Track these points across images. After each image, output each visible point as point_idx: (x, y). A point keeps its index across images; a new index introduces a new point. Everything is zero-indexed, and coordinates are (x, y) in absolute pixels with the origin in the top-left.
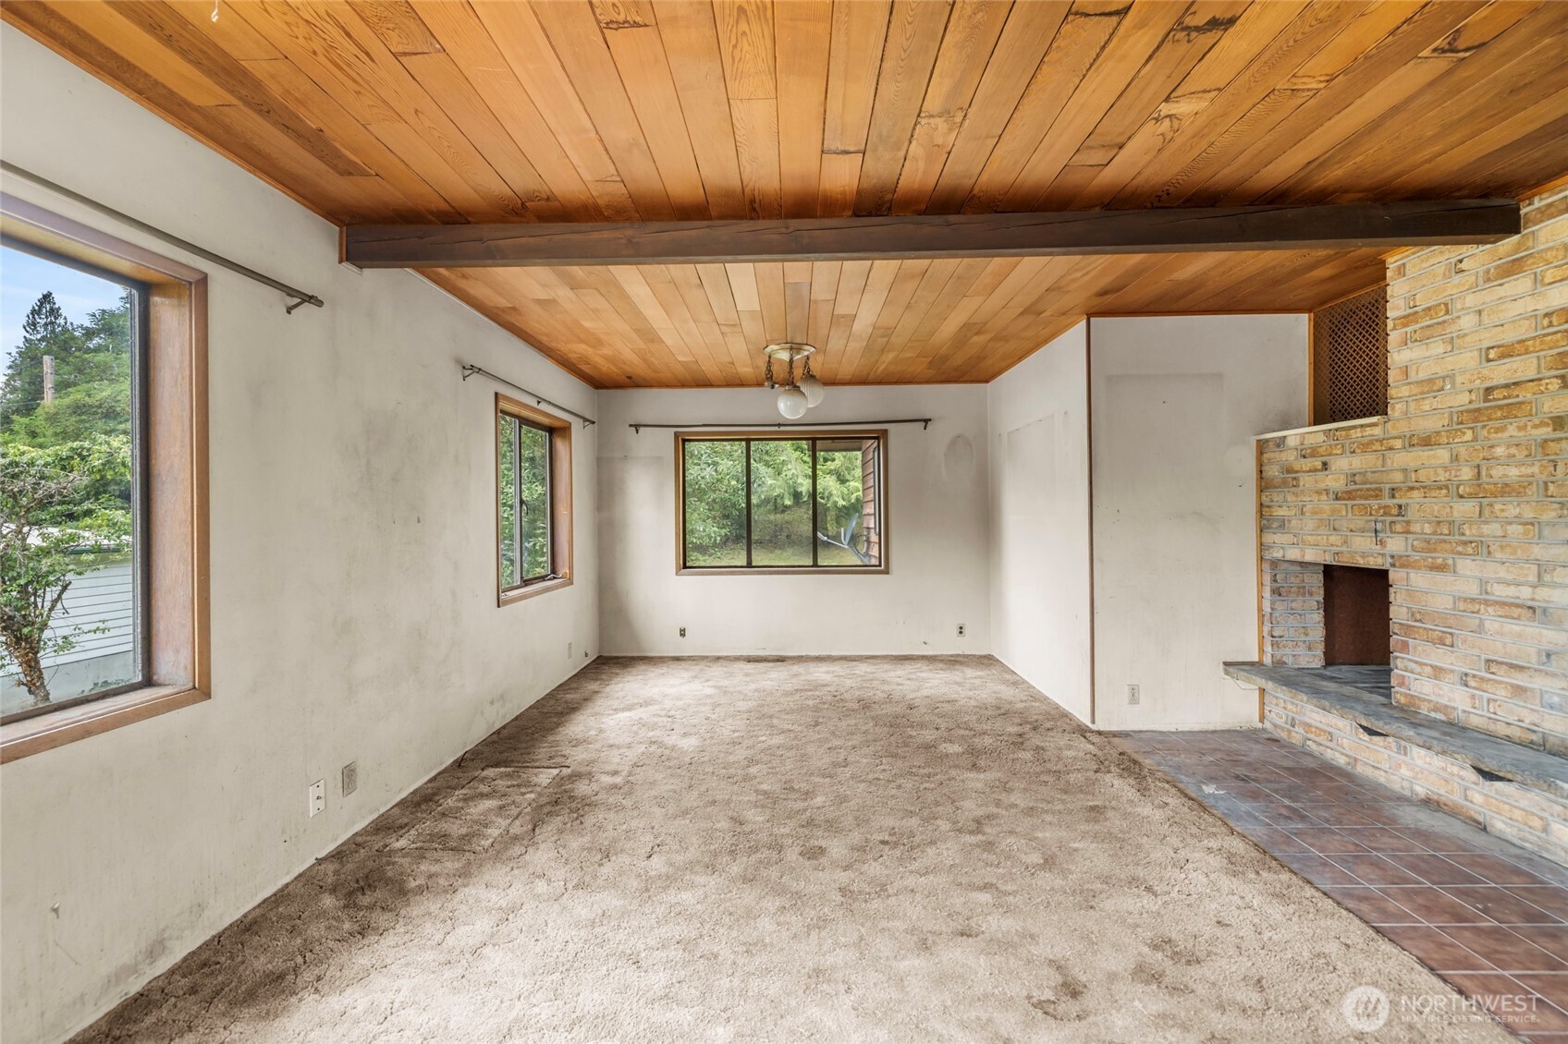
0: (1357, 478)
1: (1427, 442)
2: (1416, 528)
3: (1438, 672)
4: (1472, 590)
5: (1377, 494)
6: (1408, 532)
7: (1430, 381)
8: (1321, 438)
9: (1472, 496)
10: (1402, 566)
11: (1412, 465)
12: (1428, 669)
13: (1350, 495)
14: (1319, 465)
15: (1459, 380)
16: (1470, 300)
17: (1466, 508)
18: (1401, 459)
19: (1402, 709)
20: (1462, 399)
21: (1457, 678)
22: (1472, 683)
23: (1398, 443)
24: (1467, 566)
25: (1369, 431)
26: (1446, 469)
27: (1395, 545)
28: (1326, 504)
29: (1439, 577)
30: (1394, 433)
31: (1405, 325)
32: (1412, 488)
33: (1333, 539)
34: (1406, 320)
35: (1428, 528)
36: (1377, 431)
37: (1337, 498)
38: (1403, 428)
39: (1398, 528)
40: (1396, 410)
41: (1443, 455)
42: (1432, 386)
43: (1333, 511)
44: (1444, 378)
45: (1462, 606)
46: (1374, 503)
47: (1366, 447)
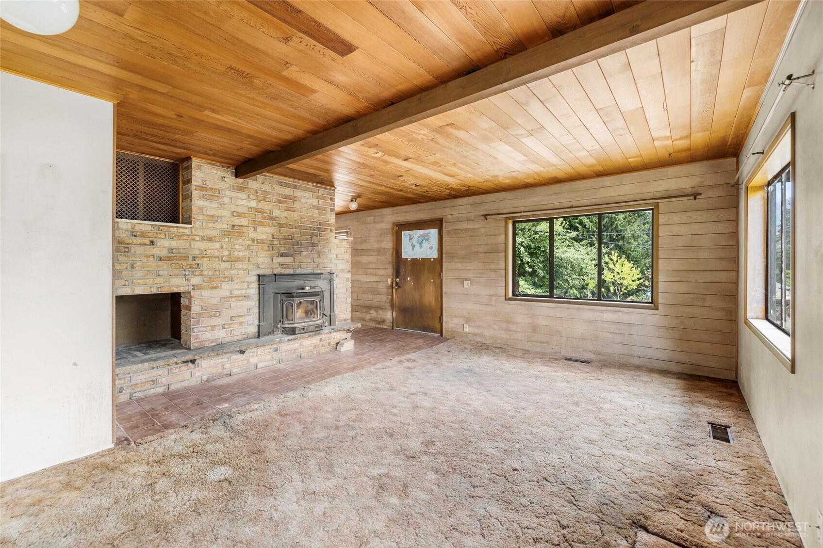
0: (174, 251)
1: (210, 239)
2: (205, 273)
3: (213, 327)
4: (227, 294)
5: (186, 258)
6: (202, 275)
7: (212, 216)
8: (150, 228)
9: (227, 261)
10: (198, 289)
11: (204, 248)
12: (209, 328)
13: (169, 259)
14: (147, 241)
15: (223, 219)
16: (228, 193)
17: (226, 265)
18: (199, 245)
19: (196, 349)
20: (225, 227)
21: (219, 327)
22: (226, 326)
23: (197, 238)
24: (225, 286)
25: (181, 230)
26: (218, 250)
27: (195, 280)
28: (153, 263)
29: (214, 291)
30: (196, 233)
31: (201, 190)
32: (203, 257)
33: (158, 280)
34: (203, 188)
35: (210, 273)
36: (186, 231)
37: (161, 260)
38: (200, 232)
39: (197, 273)
40: (197, 224)
41: (217, 245)
42: (213, 218)
43: (158, 266)
44: (218, 217)
45: (223, 300)
46: (185, 263)
47: (180, 237)
